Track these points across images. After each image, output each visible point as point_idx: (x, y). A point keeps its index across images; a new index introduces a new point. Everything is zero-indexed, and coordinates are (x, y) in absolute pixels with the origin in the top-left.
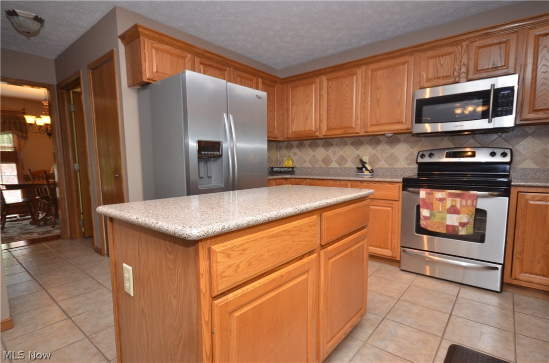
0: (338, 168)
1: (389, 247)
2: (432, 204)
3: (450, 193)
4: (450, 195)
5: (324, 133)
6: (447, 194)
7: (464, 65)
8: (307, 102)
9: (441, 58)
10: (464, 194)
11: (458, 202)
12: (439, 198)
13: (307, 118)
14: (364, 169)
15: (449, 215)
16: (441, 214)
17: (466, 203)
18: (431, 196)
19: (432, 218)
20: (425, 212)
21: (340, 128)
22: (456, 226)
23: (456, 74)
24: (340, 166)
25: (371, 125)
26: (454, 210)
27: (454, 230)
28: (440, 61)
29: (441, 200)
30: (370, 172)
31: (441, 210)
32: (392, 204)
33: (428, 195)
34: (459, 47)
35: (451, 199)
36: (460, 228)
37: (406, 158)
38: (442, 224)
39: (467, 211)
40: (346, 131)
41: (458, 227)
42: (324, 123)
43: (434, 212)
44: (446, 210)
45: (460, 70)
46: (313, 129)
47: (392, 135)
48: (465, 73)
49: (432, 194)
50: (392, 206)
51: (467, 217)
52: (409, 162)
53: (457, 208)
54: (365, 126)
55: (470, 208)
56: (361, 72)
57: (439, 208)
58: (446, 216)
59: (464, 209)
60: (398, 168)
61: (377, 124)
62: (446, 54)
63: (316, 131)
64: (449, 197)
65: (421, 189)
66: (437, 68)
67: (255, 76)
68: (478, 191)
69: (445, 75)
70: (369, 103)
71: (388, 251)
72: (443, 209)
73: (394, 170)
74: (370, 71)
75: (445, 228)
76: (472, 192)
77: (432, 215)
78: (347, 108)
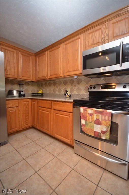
0: (58, 94)
1: (69, 139)
2: (86, 117)
3: (95, 111)
4: (96, 112)
5: (49, 78)
6: (94, 111)
7: (107, 35)
8: (43, 63)
9: (95, 33)
10: (103, 112)
11: (100, 117)
12: (90, 114)
13: (43, 71)
14: (66, 95)
15: (95, 125)
16: (91, 123)
17: (105, 118)
18: (86, 111)
19: (87, 126)
20: (83, 122)
21: (55, 75)
22: (99, 133)
23: (102, 40)
24: (59, 93)
25: (66, 72)
26: (98, 122)
27: (98, 135)
28: (94, 34)
29: (91, 115)
30: (69, 96)
31: (91, 121)
32: (70, 114)
33: (84, 111)
34: (104, 25)
35: (96, 114)
36: (102, 134)
37: (85, 89)
38: (92, 130)
39: (105, 124)
40: (56, 76)
41: (100, 133)
42: (49, 73)
43: (88, 122)
44: (94, 121)
45: (105, 38)
46: (45, 76)
47: (77, 77)
48: (107, 40)
49: (86, 110)
50: (69, 115)
51: (105, 128)
53: (100, 121)
54: (63, 73)
55: (107, 122)
56: (61, 46)
57: (90, 120)
58: (94, 125)
59: (104, 122)
60: (81, 94)
61: (68, 72)
62: (97, 30)
63: (46, 77)
64: (95, 113)
65: (81, 107)
66: (93, 39)
67: (16, 50)
68: (112, 110)
69: (97, 42)
70: (65, 62)
71: (68, 140)
72: (92, 121)
74: (65, 45)
75: (93, 133)
76: (108, 111)
77: (87, 124)
78: (56, 65)
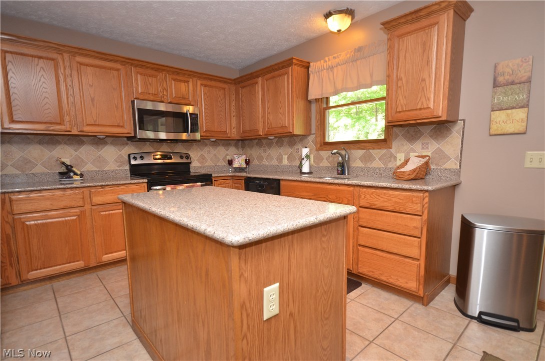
3: (186, 186)
7: (165, 89)
9: (149, 78)
14: (71, 174)
23: (161, 94)
24: (22, 171)
25: (88, 125)
30: (80, 177)
37: (116, 160)
45: (163, 92)
47: (104, 137)
48: (166, 95)
52: (119, 164)
54: (77, 125)
62: (152, 76)
66: (147, 85)
69: (154, 93)
73: (105, 173)
